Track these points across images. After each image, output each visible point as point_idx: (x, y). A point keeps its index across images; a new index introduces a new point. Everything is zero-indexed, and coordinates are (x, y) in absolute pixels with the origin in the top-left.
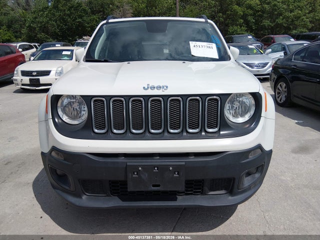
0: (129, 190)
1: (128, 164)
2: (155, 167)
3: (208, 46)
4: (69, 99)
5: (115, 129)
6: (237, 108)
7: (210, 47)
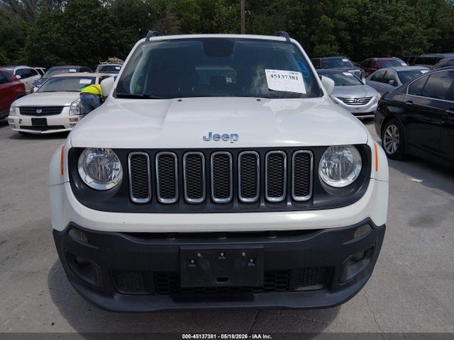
0: (182, 286)
1: (182, 248)
2: (220, 253)
3: (291, 75)
4: (95, 154)
5: (163, 197)
6: (335, 166)
7: (293, 78)
